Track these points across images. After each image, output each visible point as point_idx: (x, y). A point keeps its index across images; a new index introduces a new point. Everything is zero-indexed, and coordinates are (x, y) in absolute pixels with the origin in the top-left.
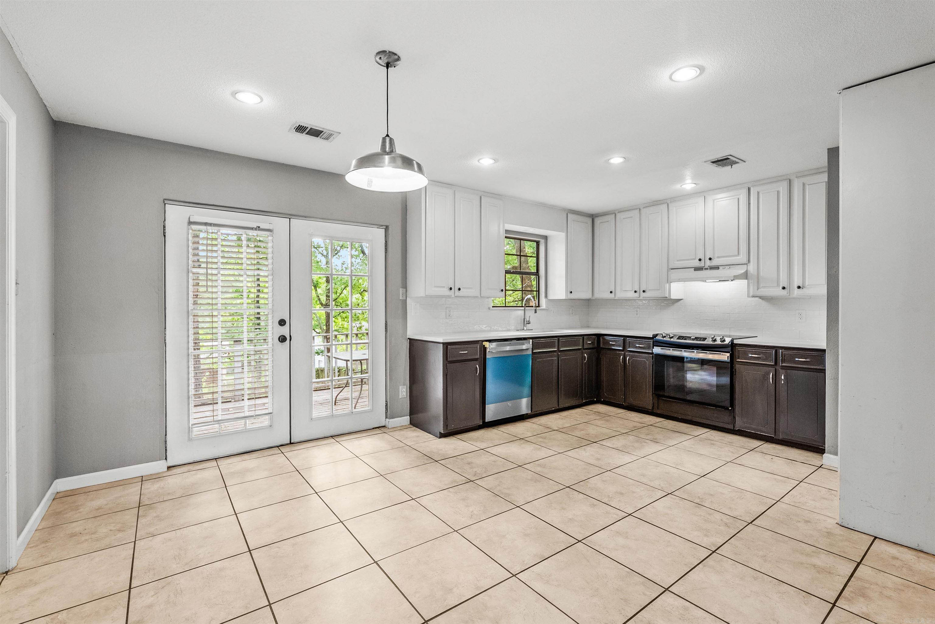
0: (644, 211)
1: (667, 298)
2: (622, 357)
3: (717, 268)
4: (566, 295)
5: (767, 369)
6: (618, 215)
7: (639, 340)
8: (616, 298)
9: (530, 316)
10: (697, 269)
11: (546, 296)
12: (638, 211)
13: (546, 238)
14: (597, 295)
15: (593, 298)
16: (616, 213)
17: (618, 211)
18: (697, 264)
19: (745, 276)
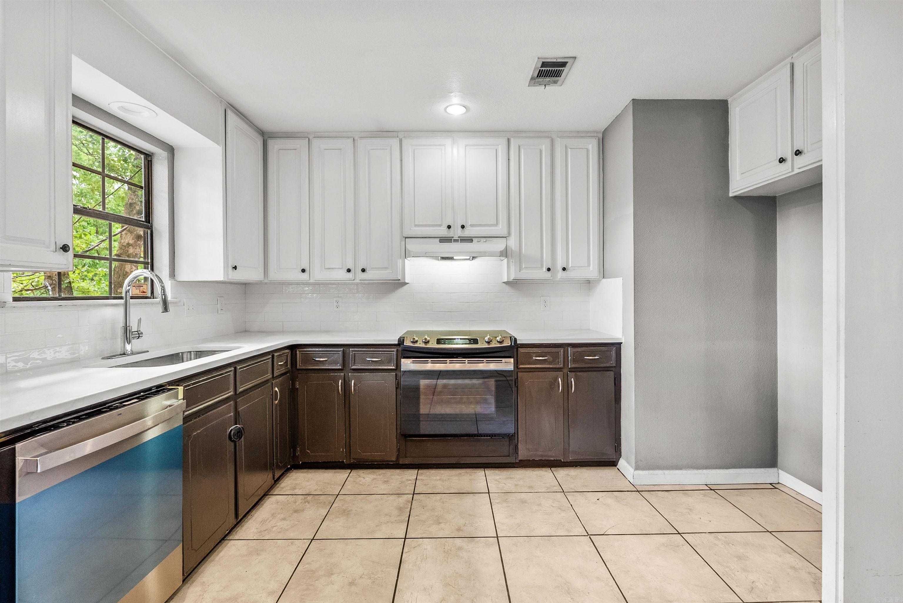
0: (362, 144)
1: (400, 282)
2: (340, 381)
3: (469, 240)
4: (226, 273)
5: (553, 374)
6: (315, 143)
7: (372, 349)
8: (311, 281)
9: (140, 321)
10: (444, 240)
11: (173, 274)
12: (350, 141)
13: (171, 150)
14: (275, 275)
15: (266, 281)
16: (310, 138)
17: (313, 136)
18: (443, 232)
19: (505, 253)
